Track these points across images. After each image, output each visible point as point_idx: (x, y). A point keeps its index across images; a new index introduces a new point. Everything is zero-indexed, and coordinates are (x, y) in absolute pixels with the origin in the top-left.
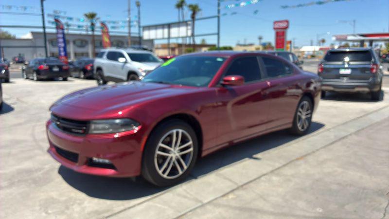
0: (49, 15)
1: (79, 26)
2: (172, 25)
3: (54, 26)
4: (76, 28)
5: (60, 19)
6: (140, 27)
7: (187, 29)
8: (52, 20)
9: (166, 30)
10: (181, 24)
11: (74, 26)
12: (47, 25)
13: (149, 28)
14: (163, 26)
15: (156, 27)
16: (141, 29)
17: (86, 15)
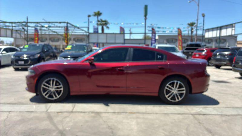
0: (149, 27)
1: (163, 31)
2: (223, 28)
3: (151, 32)
4: (161, 32)
5: (154, 28)
6: (203, 30)
7: (232, 30)
8: (151, 29)
9: (218, 31)
10: (228, 26)
11: (161, 31)
12: (147, 32)
13: (208, 30)
14: (217, 29)
15: (213, 29)
16: (204, 31)
17: (189, 24)
